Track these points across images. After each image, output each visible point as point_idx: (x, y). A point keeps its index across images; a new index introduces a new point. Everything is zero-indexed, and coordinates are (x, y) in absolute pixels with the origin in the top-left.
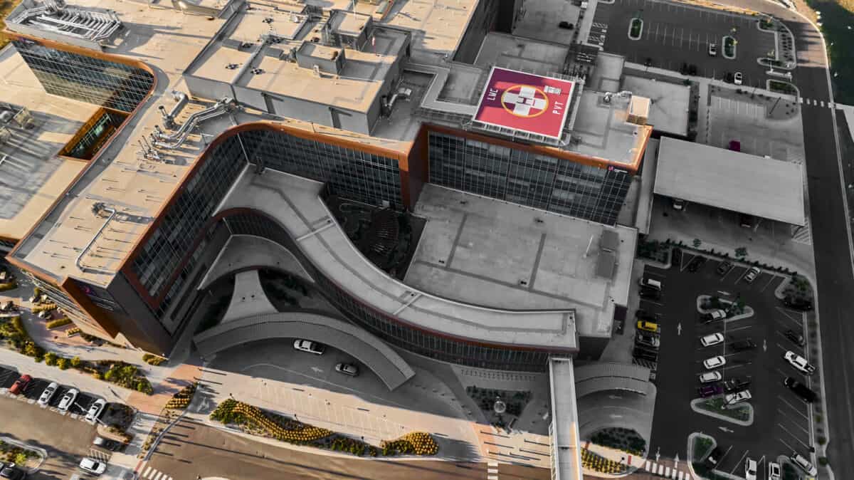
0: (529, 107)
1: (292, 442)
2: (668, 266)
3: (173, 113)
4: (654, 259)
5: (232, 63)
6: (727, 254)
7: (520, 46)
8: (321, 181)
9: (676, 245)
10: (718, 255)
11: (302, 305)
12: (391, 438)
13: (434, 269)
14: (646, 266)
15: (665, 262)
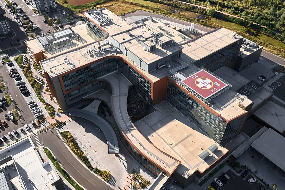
0: (204, 85)
1: (74, 152)
2: (239, 175)
3: (102, 45)
4: (235, 169)
5: (125, 38)
6: (268, 185)
7: (234, 74)
8: (132, 83)
9: (248, 169)
10: (264, 183)
11: (107, 118)
12: (99, 168)
13: (146, 125)
14: (230, 170)
15: (238, 173)
